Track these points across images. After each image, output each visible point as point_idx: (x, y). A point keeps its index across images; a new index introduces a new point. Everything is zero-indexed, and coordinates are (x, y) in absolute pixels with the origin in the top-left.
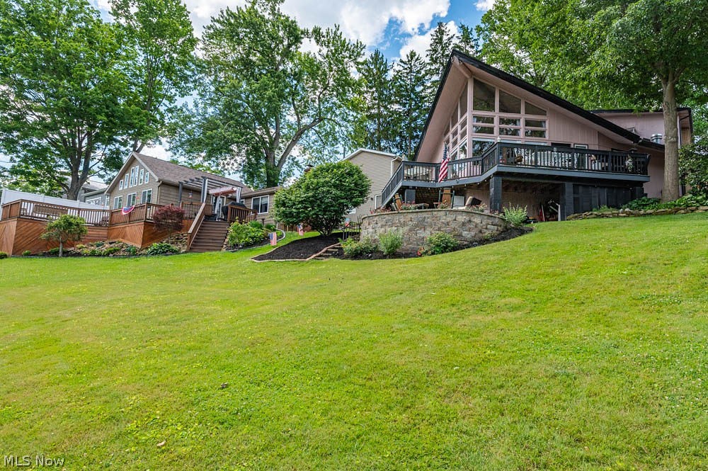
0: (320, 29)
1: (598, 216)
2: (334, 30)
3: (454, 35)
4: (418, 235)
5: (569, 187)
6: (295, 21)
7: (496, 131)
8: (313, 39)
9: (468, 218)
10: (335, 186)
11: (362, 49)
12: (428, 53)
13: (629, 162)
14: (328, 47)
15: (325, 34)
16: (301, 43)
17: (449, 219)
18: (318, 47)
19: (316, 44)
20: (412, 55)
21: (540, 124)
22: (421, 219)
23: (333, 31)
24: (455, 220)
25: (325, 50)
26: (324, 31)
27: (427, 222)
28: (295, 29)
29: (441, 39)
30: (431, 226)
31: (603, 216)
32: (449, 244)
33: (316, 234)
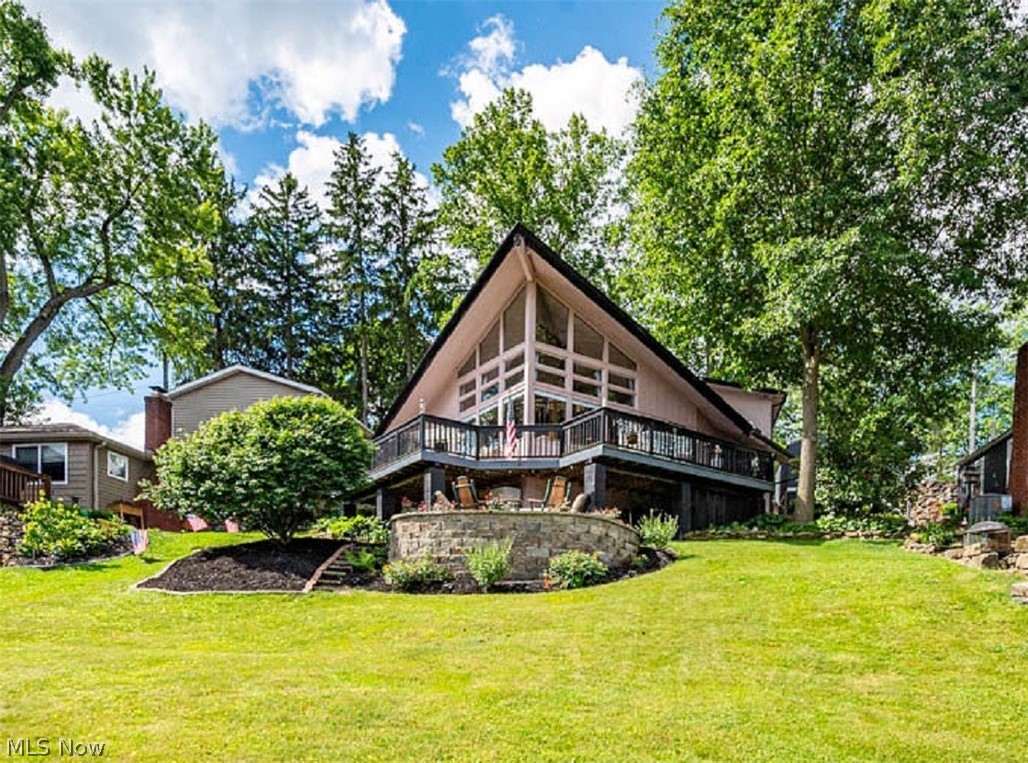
0: (107, 66)
1: (730, 537)
2: (141, 81)
3: (380, 169)
4: (528, 554)
5: (686, 491)
6: (39, 24)
7: (569, 384)
8: (85, 84)
9: (604, 531)
10: (324, 449)
11: (210, 143)
12: (330, 189)
13: (755, 462)
14: (126, 114)
15: (119, 81)
16: (55, 85)
17: (578, 530)
18: (101, 108)
19: (93, 98)
20: (290, 184)
21: (627, 382)
22: (532, 528)
23: (140, 84)
24: (588, 532)
25: (119, 121)
26: (115, 72)
27: (544, 534)
28: (41, 44)
29: (354, 168)
30: (550, 540)
31: (738, 537)
32: (596, 572)
33: (258, 536)
